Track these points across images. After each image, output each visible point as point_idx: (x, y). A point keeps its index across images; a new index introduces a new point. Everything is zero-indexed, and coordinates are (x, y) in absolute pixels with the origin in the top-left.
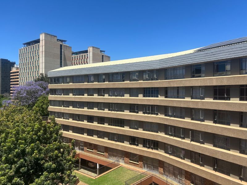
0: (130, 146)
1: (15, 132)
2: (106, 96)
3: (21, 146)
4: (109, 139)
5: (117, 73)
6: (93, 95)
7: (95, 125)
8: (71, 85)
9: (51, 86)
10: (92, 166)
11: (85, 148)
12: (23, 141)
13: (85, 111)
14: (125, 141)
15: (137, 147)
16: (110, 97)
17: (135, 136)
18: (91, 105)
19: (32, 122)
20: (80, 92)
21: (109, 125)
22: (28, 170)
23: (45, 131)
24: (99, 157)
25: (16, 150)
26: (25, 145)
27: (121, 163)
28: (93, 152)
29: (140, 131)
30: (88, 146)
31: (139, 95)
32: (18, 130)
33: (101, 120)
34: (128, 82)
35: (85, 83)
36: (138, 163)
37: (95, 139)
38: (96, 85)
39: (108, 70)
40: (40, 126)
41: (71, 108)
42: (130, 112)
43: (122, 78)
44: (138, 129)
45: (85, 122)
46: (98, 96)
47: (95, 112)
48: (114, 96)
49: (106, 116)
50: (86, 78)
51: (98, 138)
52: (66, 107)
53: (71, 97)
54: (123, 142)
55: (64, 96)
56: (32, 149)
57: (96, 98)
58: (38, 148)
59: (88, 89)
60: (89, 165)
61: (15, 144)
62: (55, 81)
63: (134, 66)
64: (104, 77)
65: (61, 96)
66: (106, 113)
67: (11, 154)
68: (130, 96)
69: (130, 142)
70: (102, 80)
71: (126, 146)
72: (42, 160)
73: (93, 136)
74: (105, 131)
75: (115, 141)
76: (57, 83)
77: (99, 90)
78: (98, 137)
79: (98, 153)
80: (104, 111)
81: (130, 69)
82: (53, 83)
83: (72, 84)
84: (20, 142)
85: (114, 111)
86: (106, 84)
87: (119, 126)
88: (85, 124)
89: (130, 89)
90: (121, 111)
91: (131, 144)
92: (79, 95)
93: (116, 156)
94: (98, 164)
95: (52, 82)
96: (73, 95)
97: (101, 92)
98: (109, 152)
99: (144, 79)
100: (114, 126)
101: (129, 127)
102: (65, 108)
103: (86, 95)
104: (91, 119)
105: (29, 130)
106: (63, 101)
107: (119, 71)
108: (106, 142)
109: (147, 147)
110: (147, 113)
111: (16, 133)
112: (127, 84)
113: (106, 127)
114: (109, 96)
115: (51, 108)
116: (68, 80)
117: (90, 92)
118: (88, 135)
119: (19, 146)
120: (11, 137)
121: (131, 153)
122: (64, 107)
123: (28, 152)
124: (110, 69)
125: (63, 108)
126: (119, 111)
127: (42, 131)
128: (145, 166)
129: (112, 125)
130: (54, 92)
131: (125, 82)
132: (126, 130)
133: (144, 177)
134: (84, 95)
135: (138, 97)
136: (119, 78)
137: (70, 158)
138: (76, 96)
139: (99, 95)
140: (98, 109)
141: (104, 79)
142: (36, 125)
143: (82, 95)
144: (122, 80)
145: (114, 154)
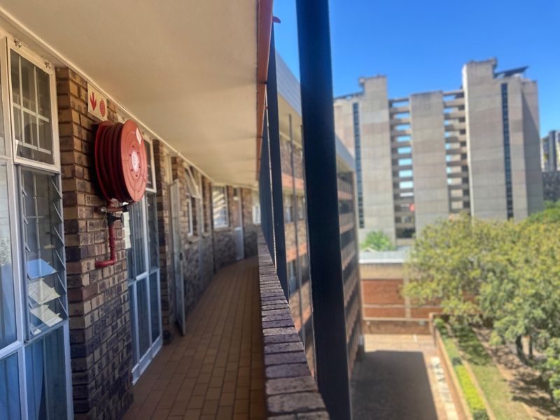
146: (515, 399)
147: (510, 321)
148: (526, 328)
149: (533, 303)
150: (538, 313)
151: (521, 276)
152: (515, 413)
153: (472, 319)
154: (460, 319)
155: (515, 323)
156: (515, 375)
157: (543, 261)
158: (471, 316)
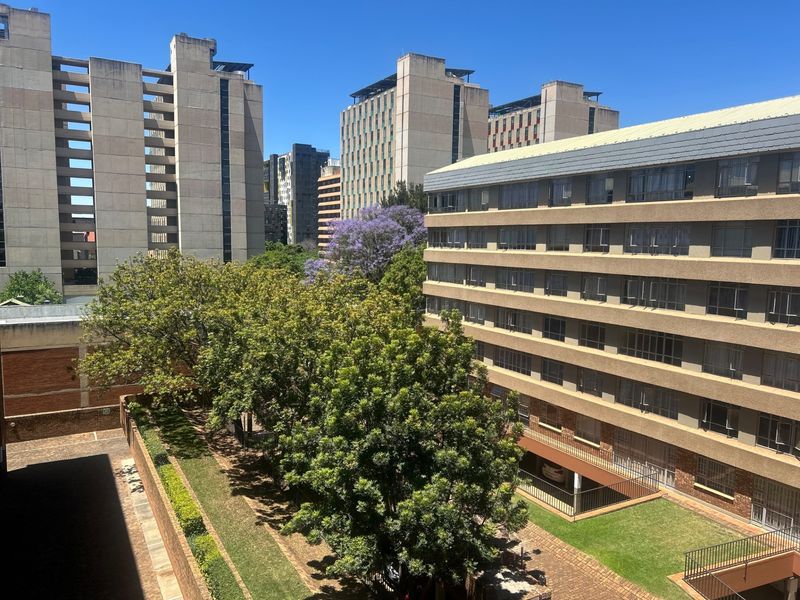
0: (701, 432)
1: (359, 350)
2: (616, 252)
3: (374, 389)
4: (618, 400)
5: (662, 169)
6: (567, 249)
7: (569, 349)
8: (494, 216)
9: (433, 219)
10: (557, 477)
11: (534, 419)
12: (380, 378)
13: (538, 299)
14: (679, 414)
15: (732, 442)
16: (629, 256)
17: (723, 400)
18: (557, 281)
19: (400, 325)
20: (523, 237)
21: (621, 351)
22: (393, 461)
23: (436, 353)
24: (581, 454)
25: (363, 401)
26: (384, 389)
27: (661, 487)
28: (559, 434)
29: (750, 384)
30: (545, 415)
31: (755, 250)
32: (367, 346)
33: (594, 334)
34: (711, 199)
35: (540, 208)
36: (732, 498)
37: (565, 394)
38: (580, 212)
39: (628, 156)
40: (422, 337)
41: (490, 288)
42: (710, 311)
43: (680, 185)
44: (740, 378)
45: (536, 336)
46: (584, 251)
47: (572, 304)
48: (645, 252)
49: (610, 322)
50: (545, 189)
51: (580, 393)
52: (475, 284)
53: (492, 254)
54: (675, 418)
55: (469, 250)
56: (403, 402)
57: (576, 257)
58: (417, 402)
59: (549, 227)
60: (544, 473)
61: (360, 385)
62: (443, 204)
63: (737, 136)
64: (609, 184)
65: (462, 250)
66: (612, 310)
67: (351, 410)
68: (714, 253)
69: (700, 419)
70: (601, 194)
71: (685, 430)
72: (429, 437)
73: (561, 384)
74: (607, 371)
75: (642, 408)
76: (450, 210)
77: (588, 232)
78: (580, 389)
79: (576, 440)
80: (604, 305)
81: (721, 149)
82: (439, 210)
83: (496, 210)
84: (372, 380)
85: (642, 304)
86: (620, 211)
87: (659, 360)
88: (535, 341)
89: (715, 225)
90: (671, 307)
91: (703, 426)
92: (519, 248)
93: (642, 461)
94: (576, 476)
95: (436, 205)
96: (500, 247)
97: (593, 236)
98: (616, 444)
99: (781, 186)
100: (639, 356)
101: (700, 367)
102: (471, 287)
103: (541, 249)
104: (555, 327)
105: (394, 349)
106: (468, 267)
107: (674, 160)
108: (606, 407)
109: (773, 446)
110: (784, 320)
111: (362, 352)
112: (704, 206)
113: (611, 359)
114: (627, 250)
115: (431, 287)
116: (485, 198)
117: (556, 236)
118: (544, 378)
119: (370, 391)
120: (348, 364)
121: (702, 458)
122: (468, 283)
123: (393, 410)
124: (637, 155)
125: (467, 287)
126: (662, 307)
127: (428, 354)
128: (759, 514)
129: (631, 354)
130: (439, 236)
131: (696, 200)
132: (689, 375)
133: (757, 549)
134: (534, 248)
135: (750, 256)
136: (671, 187)
137: (513, 447)
138: (509, 251)
139: (587, 249)
140: (583, 297)
141: (611, 192)
142: (411, 336)
143: (528, 248)
144: (682, 195)
145: (636, 451)
146: (235, 493)
147: (236, 395)
148: (254, 401)
149: (263, 369)
150: (268, 379)
151: (249, 335)
152: (235, 512)
153: (184, 397)
154: (167, 399)
155: (240, 397)
156: (234, 462)
157: (274, 314)
158: (183, 393)
